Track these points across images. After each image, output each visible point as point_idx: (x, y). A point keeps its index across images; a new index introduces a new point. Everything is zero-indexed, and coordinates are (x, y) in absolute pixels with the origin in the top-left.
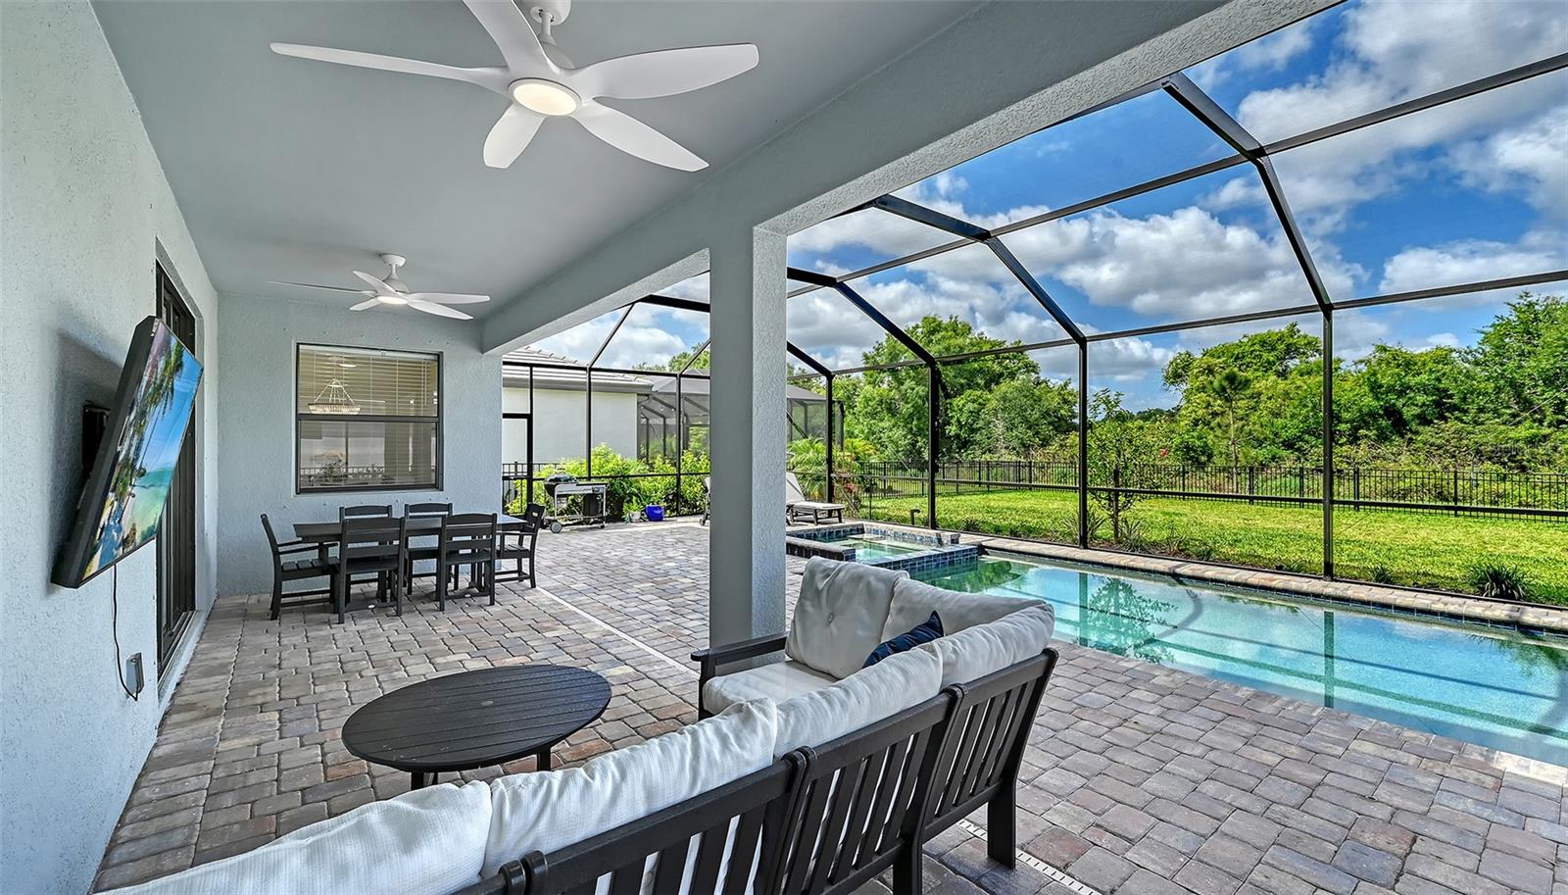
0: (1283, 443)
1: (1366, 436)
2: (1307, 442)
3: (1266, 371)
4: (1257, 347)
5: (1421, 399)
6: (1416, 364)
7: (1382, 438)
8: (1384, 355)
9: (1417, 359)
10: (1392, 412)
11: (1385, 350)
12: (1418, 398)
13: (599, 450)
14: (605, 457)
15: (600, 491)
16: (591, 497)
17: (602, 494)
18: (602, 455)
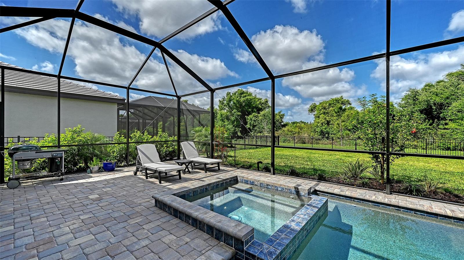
13: (75, 128)
14: (79, 133)
15: (58, 156)
16: (52, 160)
17: (61, 158)
18: (75, 132)
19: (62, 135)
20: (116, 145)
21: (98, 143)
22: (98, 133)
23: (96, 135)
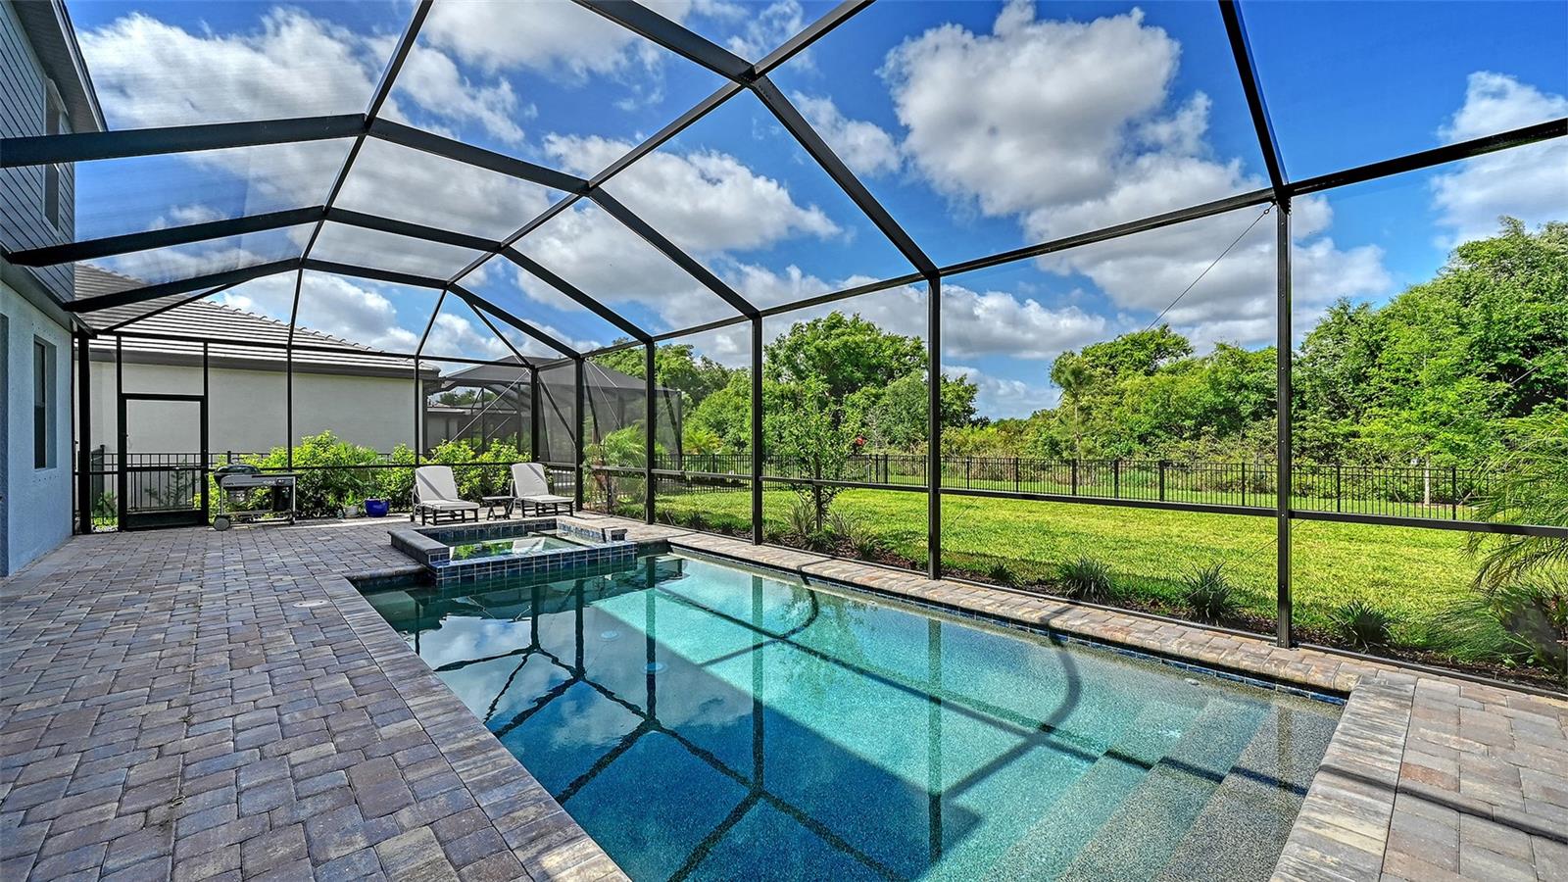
0: (1140, 437)
1: (1208, 432)
2: (1158, 437)
3: (1136, 370)
4: (1128, 346)
5: (1253, 397)
6: (1250, 362)
7: (1221, 434)
8: (1226, 353)
9: (1249, 358)
10: (1231, 410)
11: (1225, 348)
12: (1252, 396)
13: (319, 438)
14: (324, 446)
15: (287, 483)
16: (277, 490)
17: (291, 487)
18: (319, 444)
19: (295, 450)
20: (396, 469)
21: (363, 464)
22: (363, 446)
23: (360, 449)
